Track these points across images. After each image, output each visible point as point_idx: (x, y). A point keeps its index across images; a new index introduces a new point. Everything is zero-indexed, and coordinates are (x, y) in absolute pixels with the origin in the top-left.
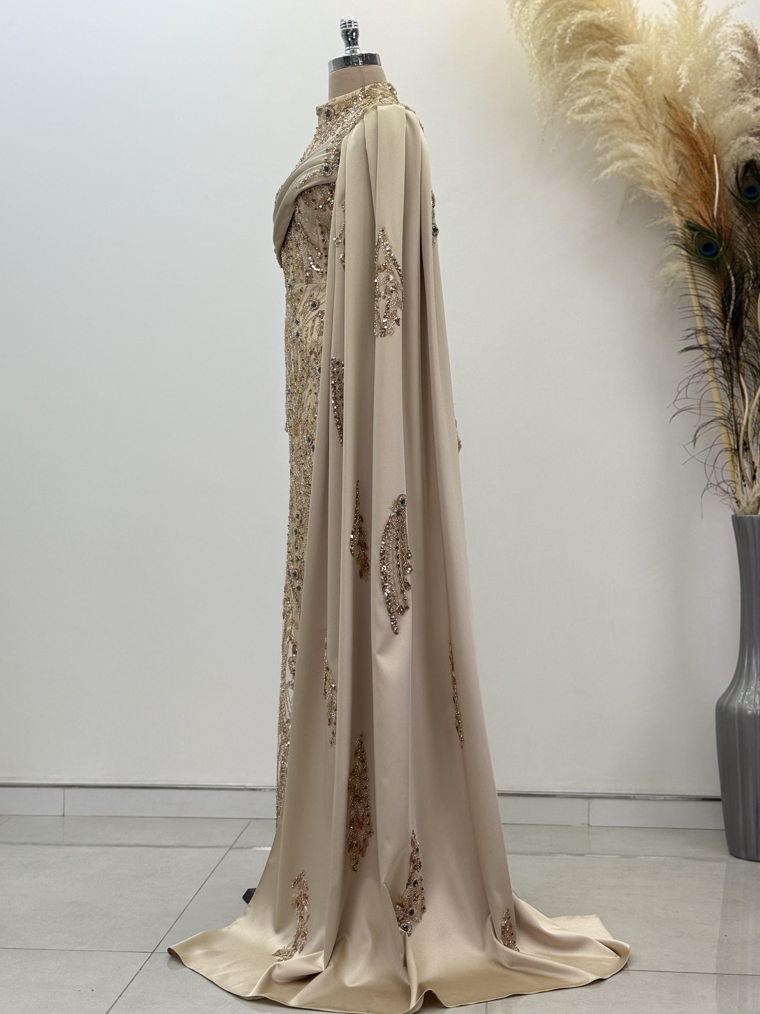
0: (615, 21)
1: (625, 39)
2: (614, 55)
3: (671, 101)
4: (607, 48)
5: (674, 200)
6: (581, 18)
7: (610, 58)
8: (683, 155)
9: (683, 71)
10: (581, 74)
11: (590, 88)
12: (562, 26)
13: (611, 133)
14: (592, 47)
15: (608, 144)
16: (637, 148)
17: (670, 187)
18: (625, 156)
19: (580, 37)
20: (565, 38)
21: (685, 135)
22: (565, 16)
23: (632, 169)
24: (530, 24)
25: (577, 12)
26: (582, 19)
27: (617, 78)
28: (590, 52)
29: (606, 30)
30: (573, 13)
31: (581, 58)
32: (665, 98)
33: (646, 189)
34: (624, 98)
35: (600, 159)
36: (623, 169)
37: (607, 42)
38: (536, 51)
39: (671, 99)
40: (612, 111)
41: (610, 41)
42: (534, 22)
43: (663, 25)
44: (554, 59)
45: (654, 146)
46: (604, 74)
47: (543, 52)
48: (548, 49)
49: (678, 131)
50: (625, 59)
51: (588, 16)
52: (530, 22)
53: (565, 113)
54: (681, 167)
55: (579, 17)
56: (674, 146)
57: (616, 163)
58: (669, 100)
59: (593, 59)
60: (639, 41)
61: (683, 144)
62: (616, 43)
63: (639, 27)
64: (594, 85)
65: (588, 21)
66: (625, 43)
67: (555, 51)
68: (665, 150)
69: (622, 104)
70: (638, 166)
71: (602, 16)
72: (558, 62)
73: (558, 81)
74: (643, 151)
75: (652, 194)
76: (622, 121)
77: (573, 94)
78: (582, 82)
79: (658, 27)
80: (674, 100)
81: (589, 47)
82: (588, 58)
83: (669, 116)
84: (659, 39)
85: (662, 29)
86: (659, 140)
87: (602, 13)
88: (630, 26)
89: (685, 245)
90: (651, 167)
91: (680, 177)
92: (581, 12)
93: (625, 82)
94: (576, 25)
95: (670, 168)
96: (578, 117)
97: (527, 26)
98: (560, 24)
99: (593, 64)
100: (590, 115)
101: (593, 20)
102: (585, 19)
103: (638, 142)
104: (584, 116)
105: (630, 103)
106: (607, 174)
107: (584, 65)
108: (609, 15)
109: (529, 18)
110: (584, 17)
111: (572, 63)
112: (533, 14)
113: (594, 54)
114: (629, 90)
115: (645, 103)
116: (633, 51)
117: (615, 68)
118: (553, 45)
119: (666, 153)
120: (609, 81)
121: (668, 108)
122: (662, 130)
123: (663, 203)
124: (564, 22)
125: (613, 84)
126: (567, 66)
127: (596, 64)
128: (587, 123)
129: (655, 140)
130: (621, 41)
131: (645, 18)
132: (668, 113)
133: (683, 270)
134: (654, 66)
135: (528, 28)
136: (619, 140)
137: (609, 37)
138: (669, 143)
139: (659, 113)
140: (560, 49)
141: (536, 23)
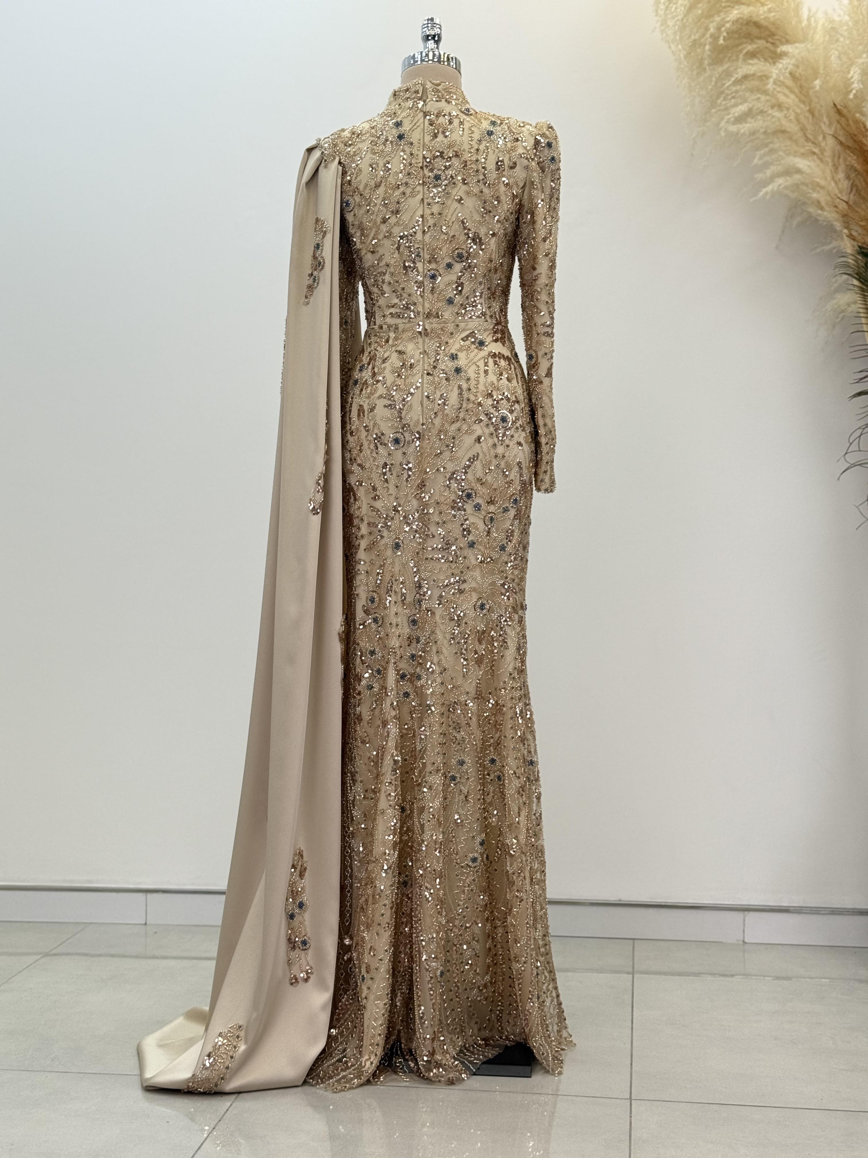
0: (777, 17)
1: (788, 37)
2: (775, 57)
3: (842, 108)
4: (766, 48)
5: (844, 222)
6: (737, 14)
7: (771, 61)
8: (856, 170)
9: (855, 74)
10: (737, 78)
11: (747, 94)
12: (715, 23)
13: (771, 146)
14: (750, 47)
15: (767, 158)
16: (802, 163)
17: (840, 207)
18: (788, 172)
19: (736, 36)
20: (719, 37)
21: (857, 147)
22: (719, 12)
23: (796, 186)
24: (678, 23)
25: (733, 7)
26: (739, 16)
27: (779, 83)
28: (747, 53)
29: (767, 28)
30: (728, 9)
31: (737, 59)
32: (835, 105)
33: (812, 210)
34: (787, 105)
35: (759, 176)
36: (786, 188)
37: (767, 42)
38: (685, 52)
39: (842, 106)
40: (774, 120)
41: (770, 40)
42: (682, 20)
43: (832, 21)
44: (706, 62)
45: (821, 160)
46: (764, 78)
47: (692, 54)
48: (699, 50)
49: (850, 144)
50: (788, 61)
51: (746, 12)
52: (678, 20)
53: (718, 124)
54: (852, 184)
55: (735, 13)
56: (845, 159)
57: (777, 180)
58: (839, 107)
59: (751, 61)
60: (804, 40)
61: (855, 157)
62: (777, 43)
63: (805, 23)
64: (752, 91)
65: (745, 17)
66: (788, 42)
67: (708, 53)
68: (834, 165)
69: (785, 112)
70: (803, 184)
71: (761, 12)
72: (710, 65)
73: (710, 87)
74: (809, 166)
75: (819, 215)
76: (784, 132)
77: (728, 102)
78: (738, 87)
79: (826, 24)
80: (845, 107)
81: (746, 47)
82: (744, 60)
83: (839, 126)
84: (827, 37)
85: (830, 26)
86: (828, 153)
87: (761, 8)
88: (794, 22)
89: (857, 274)
90: (818, 185)
91: (852, 195)
92: (737, 7)
93: (788, 87)
94: (731, 23)
95: (840, 186)
96: (733, 128)
97: (675, 25)
98: (712, 22)
99: (750, 67)
100: (748, 125)
101: (751, 17)
102: (742, 16)
103: (803, 155)
104: (740, 126)
105: (793, 111)
106: (766, 193)
107: (741, 68)
108: (770, 11)
109: (677, 16)
110: (740, 13)
111: (726, 66)
112: (681, 10)
113: (752, 55)
114: (792, 96)
115: (811, 111)
116: (797, 51)
117: (777, 71)
118: (705, 45)
119: (836, 167)
120: (770, 86)
121: (838, 117)
122: (831, 142)
123: (832, 225)
124: (717, 19)
125: (774, 89)
126: (720, 69)
127: (755, 66)
128: (744, 134)
129: (822, 154)
130: (784, 40)
131: (811, 14)
132: (838, 122)
133: (855, 303)
134: (822, 68)
135: (677, 27)
136: (781, 153)
137: (770, 36)
138: (839, 157)
139: (827, 122)
140: (712, 51)
141: (685, 21)
